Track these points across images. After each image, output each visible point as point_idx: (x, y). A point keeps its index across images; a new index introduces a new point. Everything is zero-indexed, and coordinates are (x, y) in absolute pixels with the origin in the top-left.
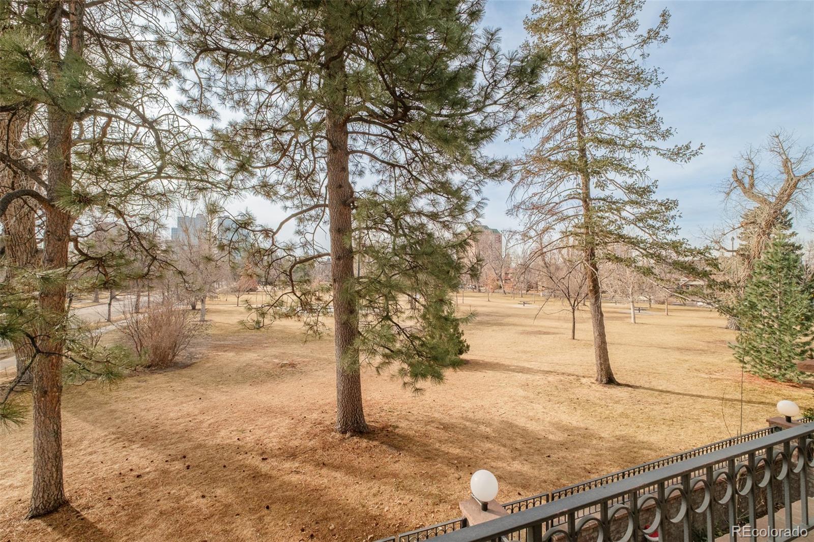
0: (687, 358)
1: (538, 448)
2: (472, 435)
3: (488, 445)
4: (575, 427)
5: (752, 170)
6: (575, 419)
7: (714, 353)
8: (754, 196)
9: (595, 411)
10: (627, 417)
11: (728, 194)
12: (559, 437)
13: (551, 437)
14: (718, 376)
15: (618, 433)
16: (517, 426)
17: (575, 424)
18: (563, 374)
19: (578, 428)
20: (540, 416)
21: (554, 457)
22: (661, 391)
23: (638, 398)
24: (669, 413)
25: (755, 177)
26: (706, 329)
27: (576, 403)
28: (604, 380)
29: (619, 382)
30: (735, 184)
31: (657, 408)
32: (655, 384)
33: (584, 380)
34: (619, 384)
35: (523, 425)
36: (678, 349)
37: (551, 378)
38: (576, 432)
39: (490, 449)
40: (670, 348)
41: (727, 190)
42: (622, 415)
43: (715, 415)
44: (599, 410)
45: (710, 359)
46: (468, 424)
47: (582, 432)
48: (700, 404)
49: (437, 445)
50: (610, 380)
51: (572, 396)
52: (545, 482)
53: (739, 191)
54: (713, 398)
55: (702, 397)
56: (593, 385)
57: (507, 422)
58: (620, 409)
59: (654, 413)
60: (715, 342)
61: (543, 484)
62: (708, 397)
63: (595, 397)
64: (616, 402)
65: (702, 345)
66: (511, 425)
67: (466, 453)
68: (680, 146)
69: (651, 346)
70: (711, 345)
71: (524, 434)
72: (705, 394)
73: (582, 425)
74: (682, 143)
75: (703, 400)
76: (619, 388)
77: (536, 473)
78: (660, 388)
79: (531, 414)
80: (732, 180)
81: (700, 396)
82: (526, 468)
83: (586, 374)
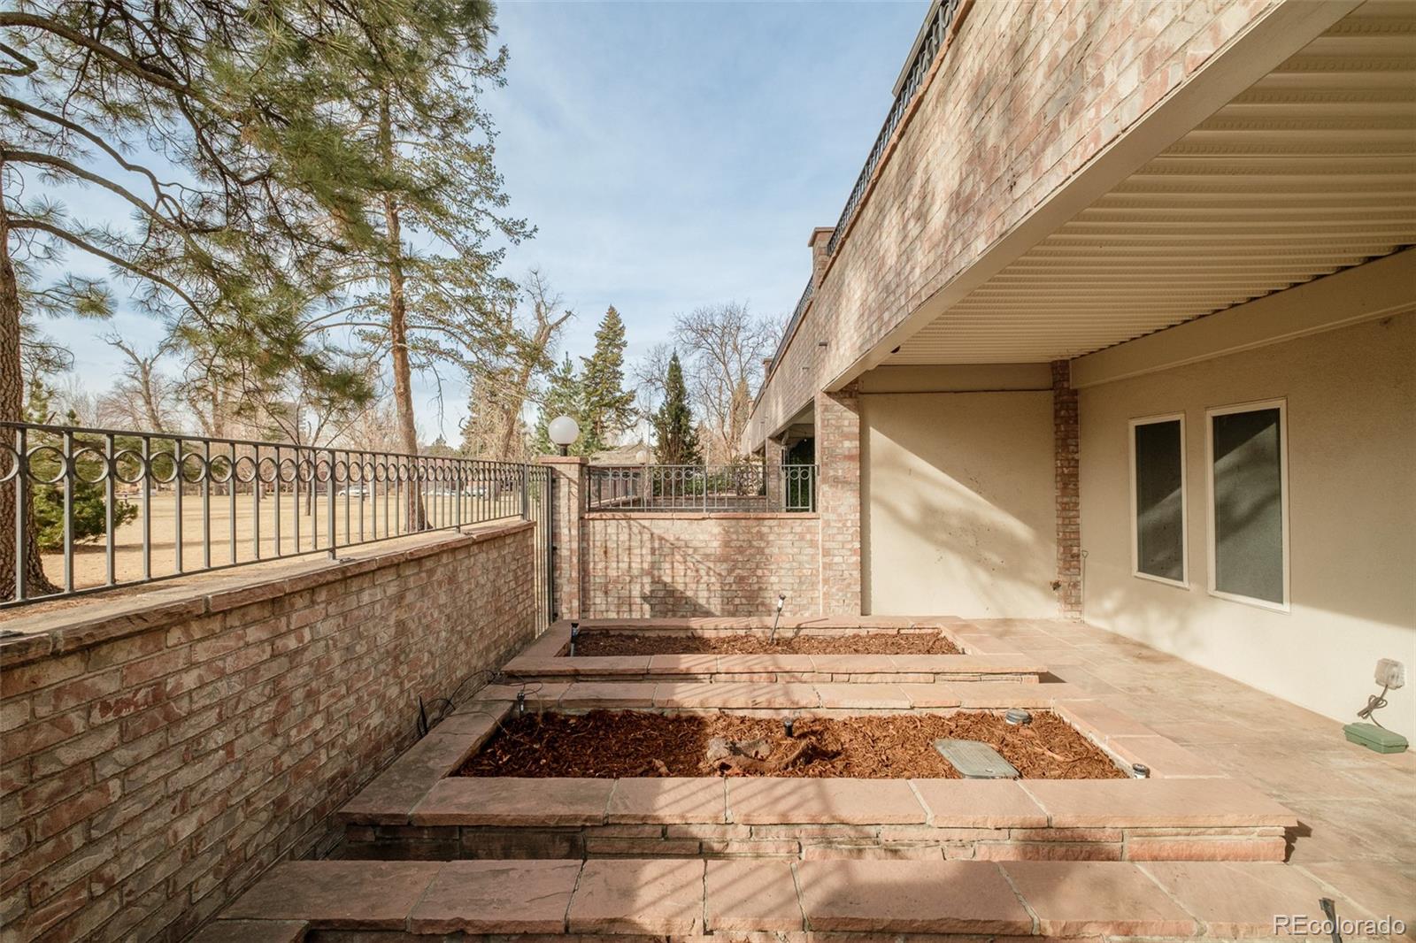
68: (516, 220)
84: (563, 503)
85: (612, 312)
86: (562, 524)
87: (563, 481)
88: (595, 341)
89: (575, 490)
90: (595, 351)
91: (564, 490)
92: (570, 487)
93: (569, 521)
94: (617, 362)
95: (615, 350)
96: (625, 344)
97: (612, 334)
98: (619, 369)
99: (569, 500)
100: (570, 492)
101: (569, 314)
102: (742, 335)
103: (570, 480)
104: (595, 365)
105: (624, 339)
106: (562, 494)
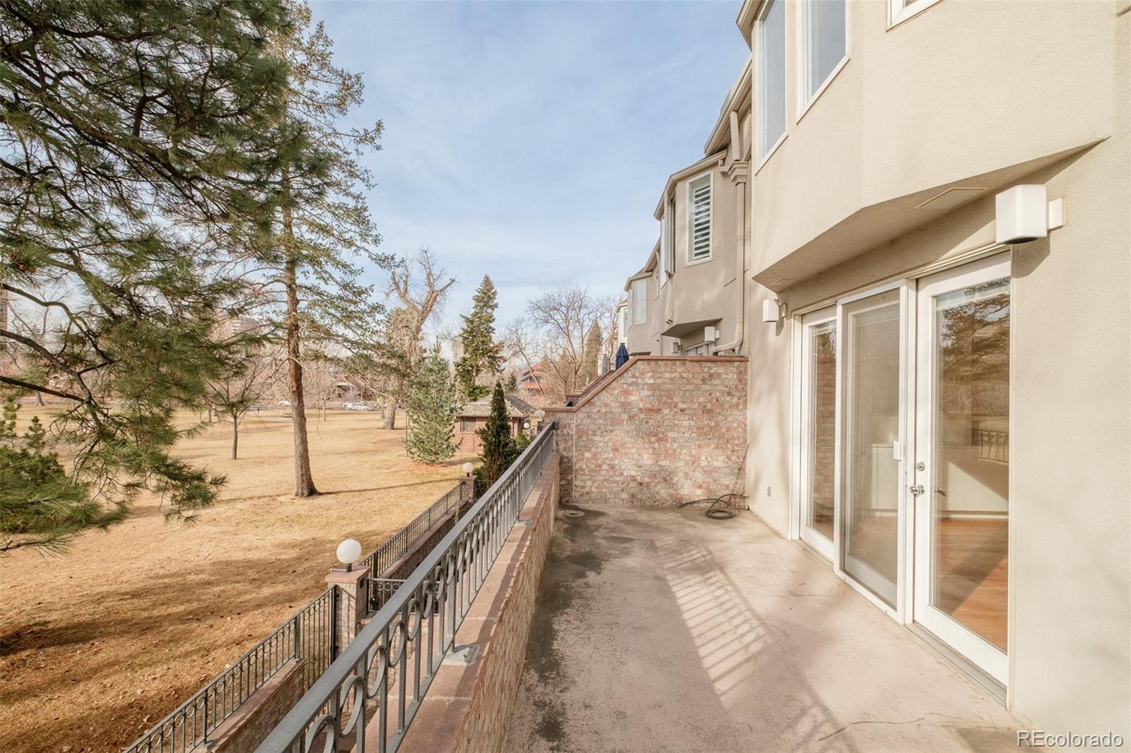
0: (365, 459)
1: (277, 570)
2: (185, 588)
3: (217, 589)
4: (302, 541)
5: (407, 277)
6: (298, 534)
7: (383, 451)
8: (407, 301)
9: (312, 522)
10: (344, 518)
11: (388, 295)
12: (292, 554)
13: (283, 557)
14: (394, 469)
15: (343, 533)
16: (236, 561)
17: (299, 538)
18: (251, 498)
19: (305, 541)
20: (255, 544)
21: (300, 570)
22: (359, 491)
23: (345, 501)
24: (375, 506)
25: (408, 283)
26: (367, 431)
27: (288, 522)
28: (306, 492)
29: (321, 491)
30: (393, 287)
31: (363, 504)
32: (351, 486)
33: (282, 499)
34: (320, 494)
35: (243, 558)
36: (354, 453)
37: (239, 505)
38: (306, 545)
39: (224, 591)
40: (345, 453)
41: (387, 291)
42: (338, 518)
43: (407, 498)
44: (316, 520)
45: (383, 457)
46: (166, 580)
47: (312, 542)
48: (393, 493)
49: (145, 614)
50: (312, 492)
51: (280, 516)
52: (307, 589)
53: (395, 294)
54: (400, 486)
55: (392, 487)
56: (295, 501)
57: (220, 562)
58: (334, 514)
59: (364, 508)
60: (379, 442)
61: (307, 591)
62: (396, 487)
63: (305, 510)
64: (329, 509)
65: (371, 447)
66: (228, 563)
67: (195, 605)
68: (387, 255)
69: (327, 453)
70: (379, 445)
71: (251, 565)
72: (393, 485)
73: (308, 537)
74: (389, 253)
75: (394, 490)
76: (321, 497)
77: (292, 587)
78: (357, 489)
79: (244, 545)
80: (391, 282)
81: (390, 487)
82: (279, 588)
83: (279, 492)
84: (343, 613)
85: (487, 280)
86: (343, 629)
87: (344, 596)
88: (474, 303)
89: (353, 603)
90: (473, 311)
91: (344, 603)
92: (349, 601)
93: (348, 627)
94: (490, 319)
95: (489, 310)
96: (496, 306)
97: (486, 298)
98: (491, 325)
99: (349, 610)
100: (349, 604)
101: (453, 281)
102: (584, 311)
103: (350, 595)
104: (472, 322)
105: (495, 302)
106: (343, 606)
